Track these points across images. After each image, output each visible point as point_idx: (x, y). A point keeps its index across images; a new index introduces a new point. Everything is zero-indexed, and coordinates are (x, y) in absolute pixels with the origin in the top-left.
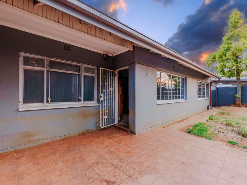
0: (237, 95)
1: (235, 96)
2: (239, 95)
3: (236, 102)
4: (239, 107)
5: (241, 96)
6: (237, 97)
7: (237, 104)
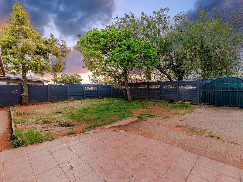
0: (24, 94)
1: (22, 94)
2: (25, 94)
3: (23, 101)
4: (26, 105)
5: (27, 95)
6: (23, 96)
7: (24, 103)
